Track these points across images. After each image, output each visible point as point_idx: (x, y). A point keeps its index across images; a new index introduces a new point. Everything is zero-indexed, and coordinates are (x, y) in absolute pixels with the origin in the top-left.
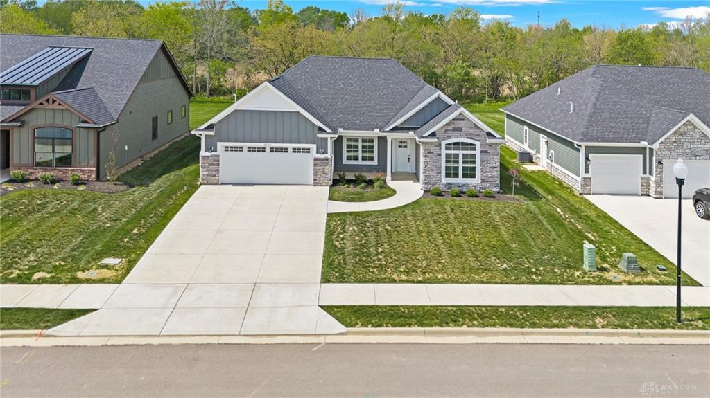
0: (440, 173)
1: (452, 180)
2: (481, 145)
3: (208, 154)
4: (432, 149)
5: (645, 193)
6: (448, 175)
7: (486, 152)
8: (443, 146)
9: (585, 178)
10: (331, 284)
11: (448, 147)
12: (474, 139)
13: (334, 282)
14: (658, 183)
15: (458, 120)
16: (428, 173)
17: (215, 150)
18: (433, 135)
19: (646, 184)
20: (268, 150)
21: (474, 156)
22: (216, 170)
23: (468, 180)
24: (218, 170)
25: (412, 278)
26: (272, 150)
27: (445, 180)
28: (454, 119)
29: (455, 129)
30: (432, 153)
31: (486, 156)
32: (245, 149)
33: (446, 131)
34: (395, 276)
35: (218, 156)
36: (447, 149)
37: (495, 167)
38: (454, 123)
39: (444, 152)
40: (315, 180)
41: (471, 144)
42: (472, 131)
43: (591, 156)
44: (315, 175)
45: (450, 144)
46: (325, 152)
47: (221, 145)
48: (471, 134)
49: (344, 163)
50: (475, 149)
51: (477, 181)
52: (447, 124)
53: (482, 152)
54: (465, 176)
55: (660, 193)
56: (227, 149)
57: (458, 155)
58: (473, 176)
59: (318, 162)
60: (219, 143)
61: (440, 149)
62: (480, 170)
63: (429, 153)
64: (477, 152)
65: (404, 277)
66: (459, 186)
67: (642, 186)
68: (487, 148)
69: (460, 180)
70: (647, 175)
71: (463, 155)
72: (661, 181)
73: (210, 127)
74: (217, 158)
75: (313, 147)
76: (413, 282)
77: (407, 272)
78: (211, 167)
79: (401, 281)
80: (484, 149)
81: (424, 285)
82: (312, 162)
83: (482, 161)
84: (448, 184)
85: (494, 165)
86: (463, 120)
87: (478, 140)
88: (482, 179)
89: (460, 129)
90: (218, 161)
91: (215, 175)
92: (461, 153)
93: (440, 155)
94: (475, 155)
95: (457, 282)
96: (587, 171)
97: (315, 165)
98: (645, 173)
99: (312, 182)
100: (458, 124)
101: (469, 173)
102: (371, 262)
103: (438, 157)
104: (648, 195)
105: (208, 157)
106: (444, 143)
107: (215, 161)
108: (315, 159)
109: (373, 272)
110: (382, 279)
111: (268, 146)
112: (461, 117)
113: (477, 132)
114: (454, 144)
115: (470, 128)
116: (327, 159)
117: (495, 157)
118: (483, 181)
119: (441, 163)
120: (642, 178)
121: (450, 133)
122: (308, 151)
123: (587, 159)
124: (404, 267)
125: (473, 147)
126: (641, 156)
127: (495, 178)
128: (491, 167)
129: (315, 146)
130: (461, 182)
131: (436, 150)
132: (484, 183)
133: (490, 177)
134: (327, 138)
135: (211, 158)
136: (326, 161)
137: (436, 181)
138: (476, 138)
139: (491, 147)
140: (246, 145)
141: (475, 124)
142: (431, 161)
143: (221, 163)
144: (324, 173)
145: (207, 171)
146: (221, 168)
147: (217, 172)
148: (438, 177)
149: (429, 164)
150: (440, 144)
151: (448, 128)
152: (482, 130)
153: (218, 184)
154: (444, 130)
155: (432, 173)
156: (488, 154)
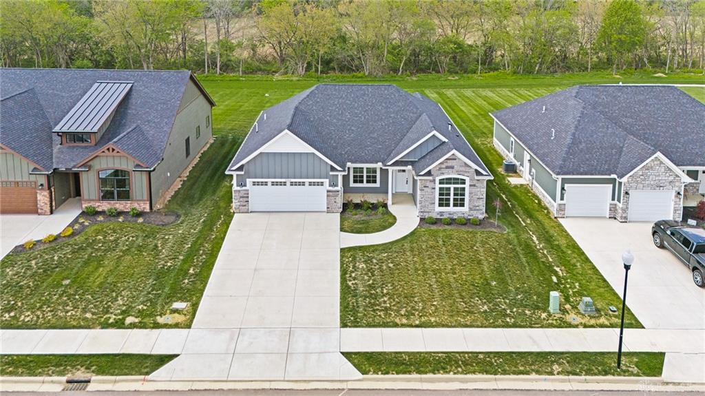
0: (434, 203)
1: (444, 209)
2: (471, 180)
3: (239, 188)
4: (428, 184)
5: (612, 216)
6: (440, 205)
7: (474, 185)
8: (437, 182)
9: (560, 205)
10: (348, 329)
11: (441, 182)
12: (464, 175)
13: (350, 327)
14: (625, 210)
15: (451, 159)
16: (423, 204)
17: (245, 186)
18: (429, 173)
19: (613, 209)
20: (288, 184)
21: (463, 189)
22: (246, 201)
23: (458, 209)
24: (248, 201)
25: (410, 322)
26: (292, 184)
27: (438, 209)
28: (447, 159)
29: (447, 167)
30: (428, 187)
31: (474, 189)
32: (269, 184)
33: (440, 169)
34: (397, 320)
35: (248, 190)
36: (440, 183)
38: (447, 162)
39: (438, 186)
40: (328, 208)
41: (461, 179)
42: (463, 169)
43: (566, 186)
44: (328, 204)
45: (443, 179)
46: (337, 186)
47: (249, 181)
48: (461, 171)
49: (351, 186)
50: (464, 183)
51: (465, 209)
52: (441, 163)
53: (470, 186)
54: (455, 205)
55: (626, 218)
57: (450, 188)
58: (462, 205)
59: (331, 194)
60: (248, 180)
61: (435, 184)
62: (468, 201)
63: (425, 187)
64: (467, 186)
65: (404, 321)
66: (450, 214)
67: (610, 210)
68: (475, 182)
69: (451, 209)
70: (616, 202)
71: (454, 188)
72: (627, 208)
73: (240, 169)
74: (246, 192)
75: (326, 181)
76: (411, 326)
77: (407, 316)
78: (241, 199)
79: (403, 326)
80: (472, 183)
81: (420, 329)
82: (326, 194)
83: (470, 193)
84: (441, 212)
85: (481, 197)
86: (455, 160)
87: (468, 176)
88: (470, 208)
89: (453, 167)
90: (248, 194)
91: (245, 206)
92: (452, 186)
93: (434, 188)
95: (447, 326)
96: (562, 199)
97: (328, 196)
98: (613, 199)
99: (326, 210)
100: (450, 163)
101: (459, 203)
102: (378, 305)
103: (433, 190)
104: (615, 219)
105: (239, 191)
106: (438, 179)
107: (245, 194)
108: (328, 191)
109: (380, 316)
110: (387, 323)
111: (288, 181)
112: (454, 157)
113: (467, 169)
114: (447, 179)
115: (462, 166)
116: (338, 191)
117: (482, 190)
118: (471, 209)
119: (435, 196)
120: (611, 204)
121: (443, 171)
122: (322, 184)
123: (563, 189)
124: (404, 309)
125: (463, 182)
126: (611, 185)
127: (481, 207)
128: (478, 198)
129: (328, 180)
130: (452, 211)
131: (431, 185)
132: (472, 212)
133: (477, 206)
134: (338, 175)
135: (242, 192)
136: (337, 193)
137: (430, 210)
138: (466, 175)
139: (479, 182)
140: (269, 180)
141: (465, 163)
142: (427, 193)
143: (250, 195)
144: (335, 202)
145: (239, 202)
146: (250, 199)
147: (246, 203)
148: (433, 206)
149: (425, 196)
150: (434, 180)
151: (442, 167)
152: (471, 167)
153: (248, 213)
154: (438, 168)
155: (427, 203)
156: (475, 187)
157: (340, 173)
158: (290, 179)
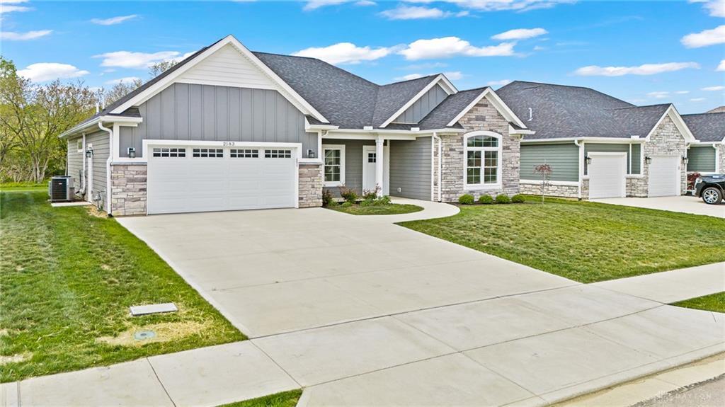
0: (463, 177)
1: (473, 187)
2: (504, 139)
3: (125, 160)
5: (628, 194)
6: (469, 181)
8: (465, 142)
9: (584, 180)
11: (470, 142)
12: (496, 132)
14: (645, 182)
15: (482, 105)
16: (449, 178)
17: (140, 155)
18: (457, 125)
19: (629, 184)
20: (227, 153)
21: (495, 155)
22: (141, 190)
23: (490, 186)
24: (145, 190)
26: (233, 153)
27: (467, 187)
28: (477, 105)
29: (478, 119)
31: (509, 155)
32: (189, 153)
33: (470, 120)
35: (145, 165)
36: (469, 144)
38: (477, 110)
39: (466, 149)
40: (301, 199)
41: (493, 139)
42: (495, 121)
43: (589, 154)
44: (301, 191)
45: (472, 138)
46: (314, 156)
47: (147, 145)
48: (493, 125)
51: (498, 185)
52: (470, 112)
53: (504, 148)
54: (486, 180)
55: (647, 192)
56: (157, 152)
57: (480, 152)
58: (495, 180)
59: (305, 171)
60: (146, 143)
61: (463, 145)
62: (500, 172)
63: (451, 150)
64: (499, 149)
66: (481, 194)
67: (627, 186)
68: (508, 143)
69: (484, 185)
70: (631, 175)
71: (486, 152)
72: (647, 178)
73: (132, 112)
74: (141, 169)
75: (298, 147)
78: (130, 186)
80: (505, 145)
82: (296, 172)
83: (503, 160)
86: (486, 106)
87: (501, 134)
88: (504, 184)
89: (482, 119)
90: (145, 173)
92: (483, 150)
93: (462, 153)
94: (497, 152)
96: (585, 173)
97: (301, 175)
98: (628, 173)
99: (297, 202)
100: (481, 112)
101: (491, 177)
103: (460, 156)
105: (126, 166)
106: (466, 137)
107: (138, 173)
108: (301, 166)
111: (227, 147)
113: (500, 122)
114: (477, 138)
115: (493, 117)
116: (318, 166)
117: (516, 155)
119: (463, 165)
120: (627, 179)
121: (472, 124)
122: (287, 154)
123: (586, 158)
125: (494, 142)
126: (626, 153)
127: (516, 182)
128: (513, 168)
129: (300, 145)
130: (483, 187)
131: (458, 147)
132: (505, 190)
133: (512, 180)
134: (317, 133)
135: (130, 168)
136: (316, 169)
137: (457, 189)
138: (499, 131)
139: (513, 142)
140: (189, 145)
141: (498, 112)
142: (453, 160)
143: (148, 176)
144: (313, 187)
145: (124, 191)
146: (149, 185)
147: (142, 193)
148: (460, 182)
149: (451, 166)
150: (462, 139)
151: (471, 117)
152: (504, 119)
153: (145, 215)
154: (466, 119)
155: (453, 178)
156: (510, 151)
157: (318, 129)
158: (231, 142)
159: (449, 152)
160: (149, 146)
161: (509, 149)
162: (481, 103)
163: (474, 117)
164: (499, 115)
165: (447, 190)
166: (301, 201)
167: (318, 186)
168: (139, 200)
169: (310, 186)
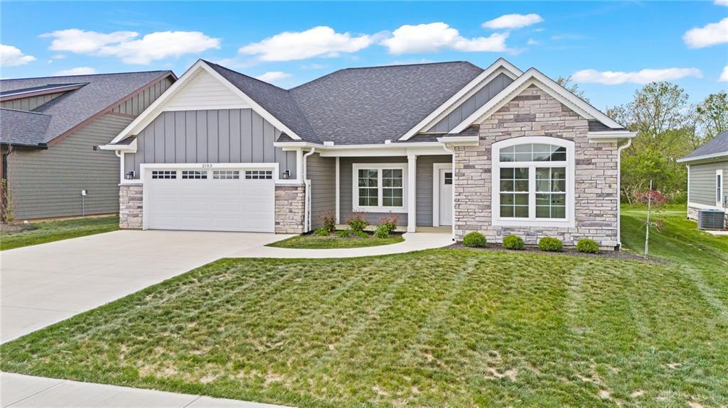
0: (489, 207)
1: (514, 222)
2: (578, 148)
3: (129, 182)
4: (473, 159)
6: (504, 213)
7: (589, 162)
8: (495, 155)
11: (507, 155)
12: (561, 137)
15: (527, 98)
17: (138, 177)
18: (473, 130)
20: (210, 175)
21: (561, 171)
22: (139, 207)
23: (549, 224)
24: (141, 207)
26: (216, 175)
27: (499, 221)
28: (517, 98)
29: (518, 119)
30: (473, 167)
31: (587, 173)
32: (179, 175)
33: (501, 122)
35: (141, 186)
36: (502, 158)
37: (609, 195)
38: (517, 106)
39: (497, 166)
40: (277, 223)
42: (557, 120)
44: (277, 215)
45: (510, 149)
46: (294, 176)
47: (145, 169)
48: (553, 126)
49: (354, 210)
50: (563, 157)
51: (568, 222)
52: (503, 109)
53: (578, 162)
54: (541, 212)
56: (156, 175)
57: (526, 170)
58: (561, 214)
59: (282, 193)
60: (142, 166)
61: (490, 159)
62: (573, 201)
63: (466, 167)
64: (569, 164)
68: (589, 154)
69: (532, 221)
71: (538, 170)
73: (127, 141)
74: (139, 189)
75: (274, 167)
78: (131, 204)
80: (582, 157)
82: (273, 194)
83: (579, 182)
84: (506, 229)
85: (607, 191)
86: (537, 98)
87: (571, 139)
89: (531, 118)
90: (141, 193)
92: (533, 165)
93: (489, 171)
94: (564, 169)
97: (277, 198)
99: (273, 228)
100: (526, 107)
103: (485, 176)
105: (128, 186)
106: (496, 148)
107: (137, 193)
108: (278, 188)
111: (210, 169)
112: (531, 92)
113: (569, 121)
114: (519, 148)
115: (552, 114)
116: (296, 188)
117: (609, 173)
118: (581, 223)
119: (490, 189)
121: (510, 127)
122: (268, 175)
125: (559, 154)
127: (608, 219)
128: (599, 195)
129: (276, 165)
130: (532, 225)
131: (480, 162)
132: (583, 230)
133: (596, 215)
134: (295, 152)
135: (131, 188)
136: (294, 192)
137: (480, 224)
138: (565, 135)
139: (600, 152)
140: (180, 167)
141: (562, 105)
142: (470, 182)
143: (145, 196)
144: (291, 212)
145: (127, 208)
146: (145, 203)
147: (139, 210)
148: (486, 214)
149: (466, 190)
150: (489, 151)
151: (505, 117)
152: (579, 116)
153: (142, 229)
154: (497, 122)
155: (473, 207)
156: (591, 166)
157: (297, 147)
158: (209, 164)
159: (464, 171)
160: (146, 169)
161: (589, 164)
162: (524, 94)
163: (512, 117)
164: (565, 109)
165: (460, 223)
166: (277, 226)
167: (296, 211)
168: (137, 216)
169: (288, 210)
